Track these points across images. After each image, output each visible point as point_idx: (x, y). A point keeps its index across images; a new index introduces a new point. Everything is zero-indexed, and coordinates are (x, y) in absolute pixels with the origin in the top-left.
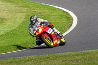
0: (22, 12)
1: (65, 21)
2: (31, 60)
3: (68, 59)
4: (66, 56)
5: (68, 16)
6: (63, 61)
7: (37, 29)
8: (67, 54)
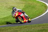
0: (23, 3)
1: (44, 8)
2: (27, 27)
3: (45, 27)
4: (44, 25)
5: (45, 5)
6: (43, 28)
7: (15, 14)
8: (45, 24)
